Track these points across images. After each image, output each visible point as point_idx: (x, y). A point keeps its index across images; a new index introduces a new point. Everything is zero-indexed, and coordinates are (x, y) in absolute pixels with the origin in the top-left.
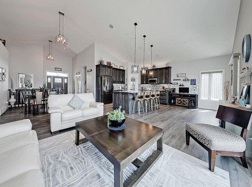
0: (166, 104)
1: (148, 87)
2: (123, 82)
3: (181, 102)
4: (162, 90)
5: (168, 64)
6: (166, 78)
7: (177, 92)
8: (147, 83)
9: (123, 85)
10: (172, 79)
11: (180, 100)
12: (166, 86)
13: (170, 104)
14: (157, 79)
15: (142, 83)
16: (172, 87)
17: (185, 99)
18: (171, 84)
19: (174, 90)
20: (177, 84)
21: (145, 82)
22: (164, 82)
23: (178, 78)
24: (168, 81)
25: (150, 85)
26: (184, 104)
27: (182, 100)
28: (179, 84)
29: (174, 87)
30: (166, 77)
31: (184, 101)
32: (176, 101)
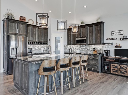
0: (98, 72)
1: (76, 48)
2: (46, 43)
3: (118, 69)
4: (92, 52)
5: (99, 18)
6: (97, 37)
7: (112, 55)
8: (74, 44)
9: (45, 47)
10: (105, 38)
11: (116, 67)
12: (98, 47)
13: (103, 71)
14: (85, 38)
15: (69, 44)
16: (105, 48)
17: (123, 66)
18: (104, 44)
19: (108, 53)
20: (112, 44)
21: (72, 43)
22: (94, 42)
23: (113, 37)
24: (99, 41)
25: (79, 46)
26: (121, 72)
27: (119, 67)
28: (114, 45)
29: (108, 49)
30: (97, 35)
31: (121, 68)
32: (112, 68)
